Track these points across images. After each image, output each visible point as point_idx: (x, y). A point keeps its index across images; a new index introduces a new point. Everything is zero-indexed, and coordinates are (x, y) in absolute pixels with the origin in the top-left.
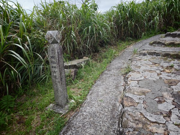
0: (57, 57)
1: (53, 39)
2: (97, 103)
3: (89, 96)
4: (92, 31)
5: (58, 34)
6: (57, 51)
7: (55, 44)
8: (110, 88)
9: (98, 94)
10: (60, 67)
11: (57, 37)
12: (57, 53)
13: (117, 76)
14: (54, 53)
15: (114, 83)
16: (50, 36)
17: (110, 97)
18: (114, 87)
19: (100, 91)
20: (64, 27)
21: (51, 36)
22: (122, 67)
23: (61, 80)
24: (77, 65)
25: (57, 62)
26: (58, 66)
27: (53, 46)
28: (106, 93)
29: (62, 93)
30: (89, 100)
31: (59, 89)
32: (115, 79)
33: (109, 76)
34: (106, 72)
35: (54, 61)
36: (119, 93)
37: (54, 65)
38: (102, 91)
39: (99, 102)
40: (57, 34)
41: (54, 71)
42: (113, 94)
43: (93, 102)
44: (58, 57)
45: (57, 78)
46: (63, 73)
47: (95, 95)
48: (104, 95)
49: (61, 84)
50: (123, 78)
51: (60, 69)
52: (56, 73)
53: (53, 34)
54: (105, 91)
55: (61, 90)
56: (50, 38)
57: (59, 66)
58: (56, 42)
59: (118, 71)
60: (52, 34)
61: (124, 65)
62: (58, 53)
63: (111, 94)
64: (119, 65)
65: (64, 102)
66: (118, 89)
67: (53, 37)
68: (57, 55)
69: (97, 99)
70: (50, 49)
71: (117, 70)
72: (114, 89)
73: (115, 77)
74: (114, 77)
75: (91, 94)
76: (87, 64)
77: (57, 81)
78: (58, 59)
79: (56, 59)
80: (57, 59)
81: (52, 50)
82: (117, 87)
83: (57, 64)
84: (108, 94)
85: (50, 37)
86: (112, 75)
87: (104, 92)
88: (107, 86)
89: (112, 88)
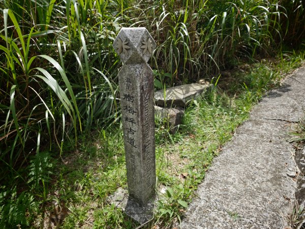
0: (139, 98)
1: (131, 52)
2: (222, 219)
3: (203, 189)
4: (228, 24)
5: (145, 40)
6: (139, 85)
7: (137, 66)
8: (258, 179)
9: (227, 190)
10: (144, 122)
11: (143, 47)
12: (139, 90)
13: (276, 143)
14: (133, 89)
15: (270, 163)
16: (124, 43)
17: (256, 209)
18: (270, 176)
19: (230, 180)
20: (166, 13)
21: (127, 44)
22: (291, 119)
23: (144, 150)
24: (184, 101)
25: (137, 109)
26: (139, 119)
27: (132, 69)
28: (246, 191)
29: (143, 178)
30: (203, 203)
31: (139, 168)
32: (270, 151)
33: (257, 141)
34: (249, 126)
35: (131, 106)
36: (282, 199)
37: (131, 116)
38: (237, 183)
39: (228, 217)
40: (143, 38)
41: (131, 129)
42: (265, 200)
43: (213, 215)
44: (141, 100)
45: (135, 144)
46: (150, 133)
47: (219, 192)
48: (243, 198)
49: (144, 159)
50: (293, 153)
51: (143, 126)
52: (133, 133)
53: (134, 37)
54: (245, 183)
55: (142, 171)
56: (124, 50)
57: (142, 120)
58: (140, 59)
59: (279, 127)
60: (130, 38)
61: (296, 113)
62: (142, 88)
63: (260, 199)
64: (283, 111)
65: (146, 194)
66: (280, 185)
67: (132, 45)
68: (139, 95)
69: (225, 207)
70: (124, 77)
71: (277, 125)
72: (269, 184)
73: (271, 144)
74: (268, 146)
75: (209, 185)
76: (207, 97)
77: (134, 151)
78: (141, 105)
79: (137, 104)
80: (139, 103)
81: (129, 80)
82: (277, 179)
83: (138, 116)
84: (253, 195)
85: (125, 47)
86: (262, 136)
87: (241, 187)
88: (250, 168)
89: (263, 179)
